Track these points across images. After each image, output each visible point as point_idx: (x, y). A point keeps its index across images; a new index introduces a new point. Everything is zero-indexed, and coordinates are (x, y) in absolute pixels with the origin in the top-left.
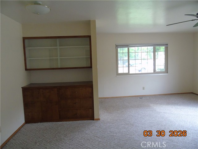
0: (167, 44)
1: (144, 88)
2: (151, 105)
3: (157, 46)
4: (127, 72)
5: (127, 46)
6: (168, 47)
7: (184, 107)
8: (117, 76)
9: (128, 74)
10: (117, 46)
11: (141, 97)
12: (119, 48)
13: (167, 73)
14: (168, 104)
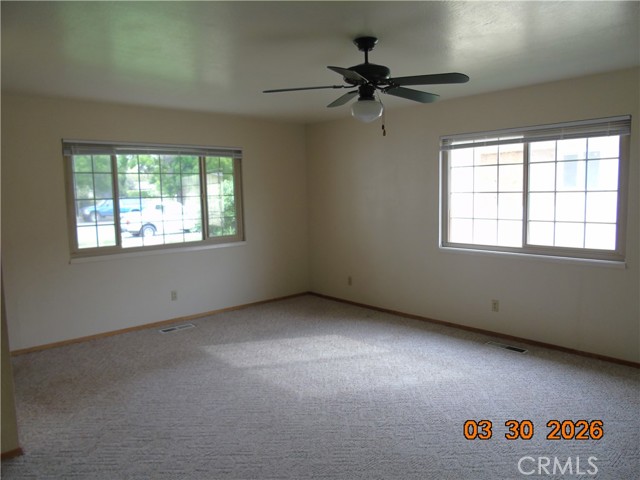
0: (240, 152)
1: (174, 296)
2: (210, 349)
3: (210, 155)
4: (112, 243)
5: (108, 148)
6: (243, 161)
7: (303, 339)
8: (74, 261)
9: (117, 249)
10: (69, 148)
11: (168, 326)
12: (76, 153)
13: (244, 239)
14: (258, 336)
